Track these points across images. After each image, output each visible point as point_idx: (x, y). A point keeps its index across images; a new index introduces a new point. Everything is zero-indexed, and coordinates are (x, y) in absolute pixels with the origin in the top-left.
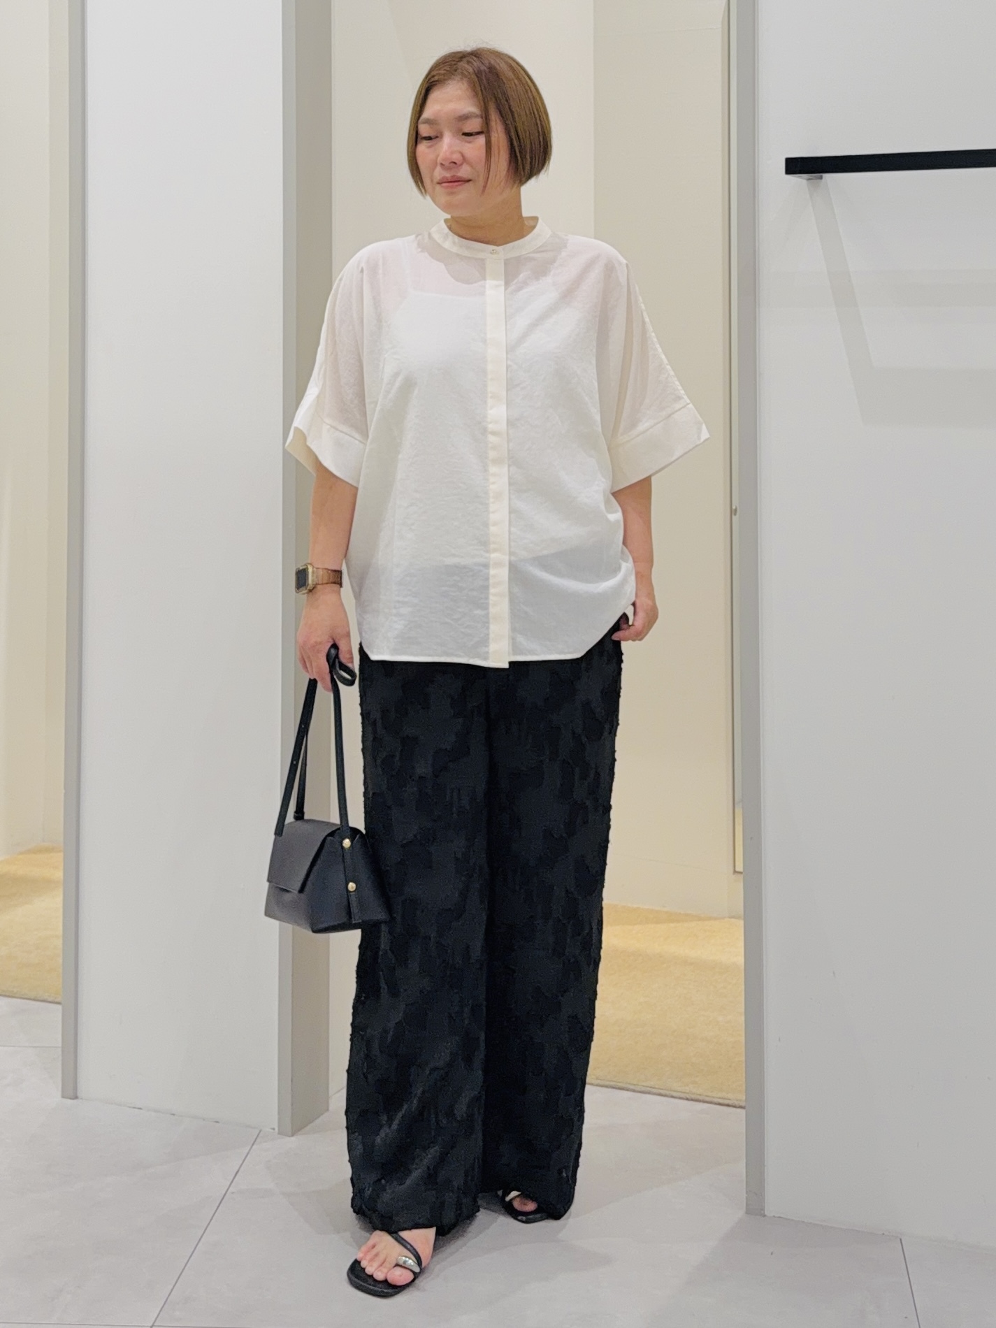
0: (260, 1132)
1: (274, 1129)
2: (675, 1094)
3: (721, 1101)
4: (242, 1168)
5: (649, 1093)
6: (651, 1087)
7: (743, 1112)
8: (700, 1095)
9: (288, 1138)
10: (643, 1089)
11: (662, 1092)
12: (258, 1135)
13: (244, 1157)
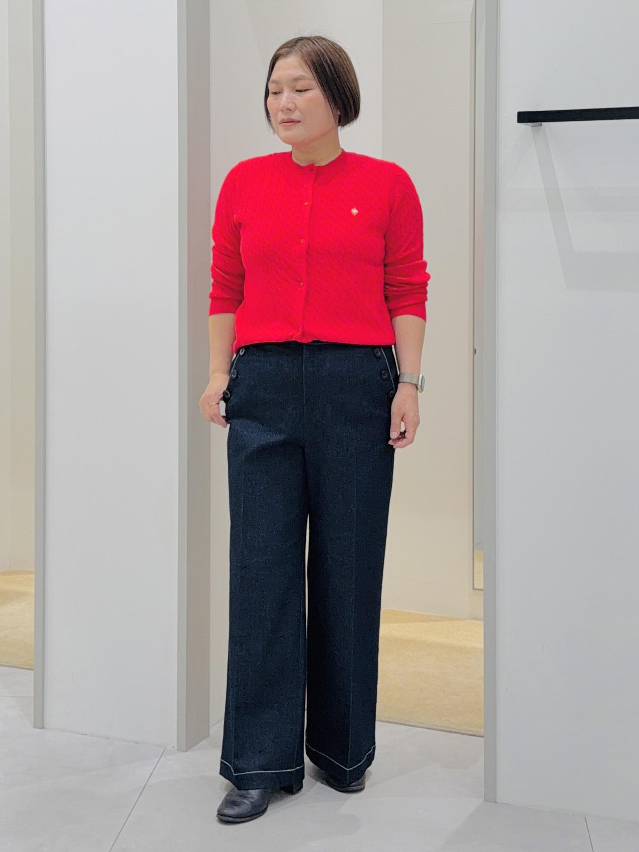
0: (166, 748)
1: (174, 747)
2: (436, 728)
3: (466, 732)
4: (154, 771)
5: (419, 727)
6: (420, 723)
7: (483, 739)
8: (453, 729)
9: (185, 753)
10: (415, 724)
11: (429, 727)
12: (164, 750)
13: (155, 765)
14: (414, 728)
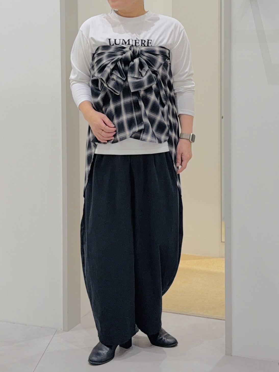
0: (57, 330)
1: (61, 329)
2: (201, 316)
3: (217, 318)
4: (51, 342)
5: (192, 316)
7: (224, 321)
8: (210, 316)
9: (67, 332)
10: (190, 314)
11: (197, 315)
12: (56, 331)
13: (51, 339)
14: (189, 316)
